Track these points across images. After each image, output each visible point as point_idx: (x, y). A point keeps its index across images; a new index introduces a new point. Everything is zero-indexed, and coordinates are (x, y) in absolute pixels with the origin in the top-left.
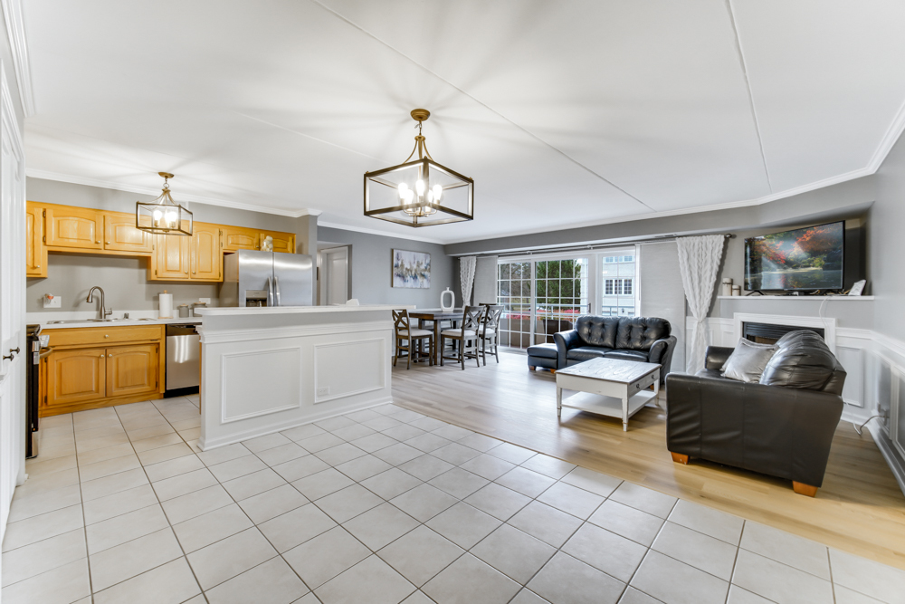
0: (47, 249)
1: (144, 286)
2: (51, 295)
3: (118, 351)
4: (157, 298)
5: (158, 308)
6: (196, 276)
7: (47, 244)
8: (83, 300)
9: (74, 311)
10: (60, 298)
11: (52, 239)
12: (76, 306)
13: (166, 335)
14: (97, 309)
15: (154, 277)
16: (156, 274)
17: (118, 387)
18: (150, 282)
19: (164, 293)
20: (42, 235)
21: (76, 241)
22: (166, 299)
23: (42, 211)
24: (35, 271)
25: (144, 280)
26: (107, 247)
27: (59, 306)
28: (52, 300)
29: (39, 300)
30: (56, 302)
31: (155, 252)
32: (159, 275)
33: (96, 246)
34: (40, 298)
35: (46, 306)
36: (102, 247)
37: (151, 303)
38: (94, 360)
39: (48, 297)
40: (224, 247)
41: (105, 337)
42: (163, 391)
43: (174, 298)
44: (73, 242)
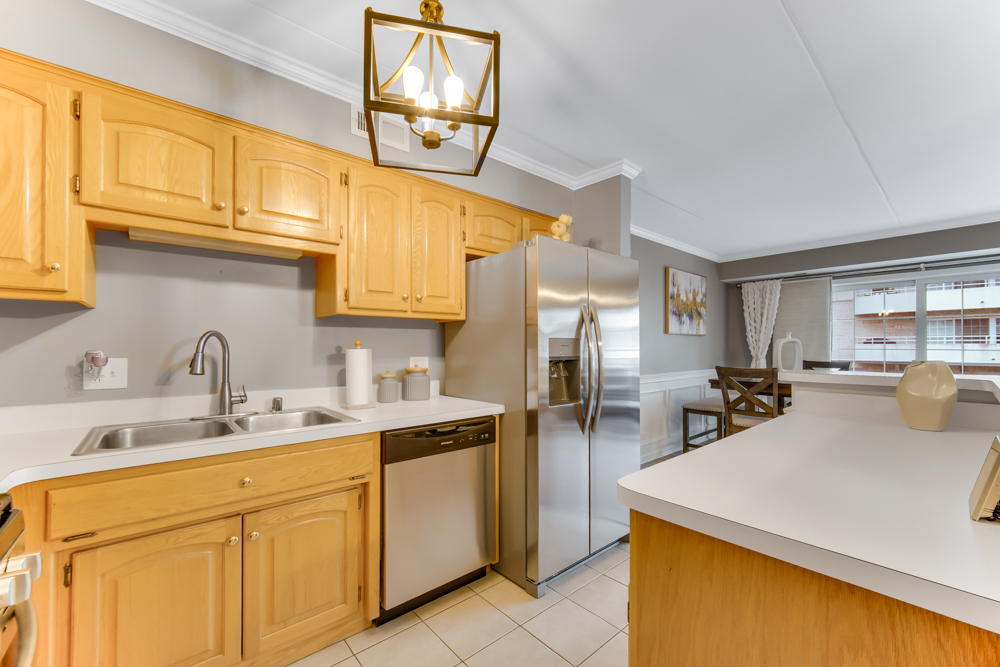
0: (83, 215)
1: (311, 330)
2: (102, 355)
3: (272, 517)
4: (338, 358)
5: (342, 380)
6: (420, 307)
7: (85, 198)
8: (181, 366)
9: (159, 394)
10: (125, 361)
11: (98, 186)
12: (164, 383)
13: (384, 461)
14: (213, 390)
15: (341, 308)
16: (347, 300)
17: (271, 621)
18: (328, 319)
19: (355, 346)
20: (69, 175)
21: (163, 199)
22: (360, 362)
23: (68, 98)
24: (48, 282)
25: (310, 317)
26: (243, 222)
27: (122, 382)
28: (106, 370)
29: (70, 368)
30: (115, 372)
31: (343, 243)
32: (353, 302)
33: (216, 217)
34: (74, 363)
35: (90, 385)
36: (229, 222)
37: (324, 370)
38: (210, 554)
39: (94, 360)
40: (467, 244)
41: (243, 484)
42: (375, 614)
43: (376, 358)
44: (156, 201)
